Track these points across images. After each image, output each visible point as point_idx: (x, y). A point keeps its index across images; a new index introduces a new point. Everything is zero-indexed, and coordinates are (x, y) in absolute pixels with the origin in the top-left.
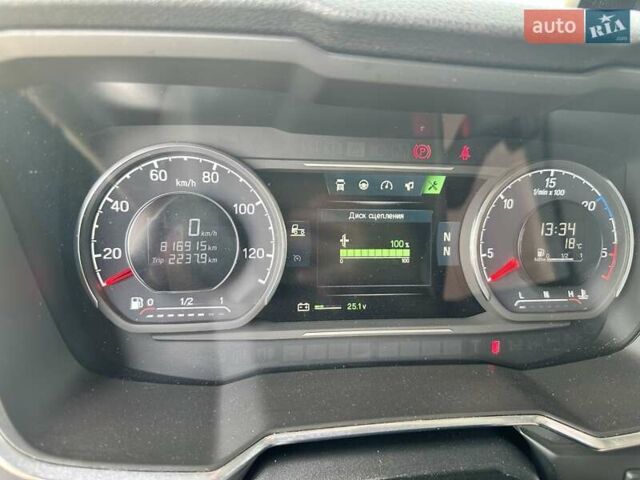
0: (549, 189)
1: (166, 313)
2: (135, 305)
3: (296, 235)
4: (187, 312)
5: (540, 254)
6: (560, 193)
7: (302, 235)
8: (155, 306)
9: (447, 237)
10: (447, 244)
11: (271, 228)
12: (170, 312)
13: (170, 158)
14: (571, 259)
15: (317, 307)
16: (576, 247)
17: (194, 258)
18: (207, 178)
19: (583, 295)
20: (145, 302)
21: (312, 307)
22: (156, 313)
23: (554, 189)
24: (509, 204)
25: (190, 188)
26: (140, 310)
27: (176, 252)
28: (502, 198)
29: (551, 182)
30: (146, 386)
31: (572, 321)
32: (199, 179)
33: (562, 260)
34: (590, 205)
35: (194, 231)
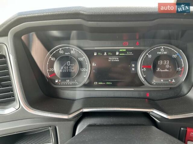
0: (162, 52)
1: (63, 83)
2: (56, 81)
3: (94, 65)
4: (68, 83)
5: (158, 69)
6: (165, 53)
7: (95, 65)
8: (61, 81)
9: (133, 65)
10: (133, 67)
11: (87, 63)
12: (64, 83)
13: (64, 48)
14: (168, 71)
15: (99, 83)
16: (169, 67)
17: (69, 70)
18: (72, 52)
19: (173, 81)
20: (59, 81)
21: (98, 83)
22: (61, 83)
23: (163, 52)
24: (150, 56)
25: (68, 55)
26: (57, 82)
27: (65, 69)
28: (148, 55)
29: (162, 50)
30: (58, 99)
31: (170, 88)
32: (70, 52)
33: (165, 71)
34: (174, 56)
35: (69, 64)
